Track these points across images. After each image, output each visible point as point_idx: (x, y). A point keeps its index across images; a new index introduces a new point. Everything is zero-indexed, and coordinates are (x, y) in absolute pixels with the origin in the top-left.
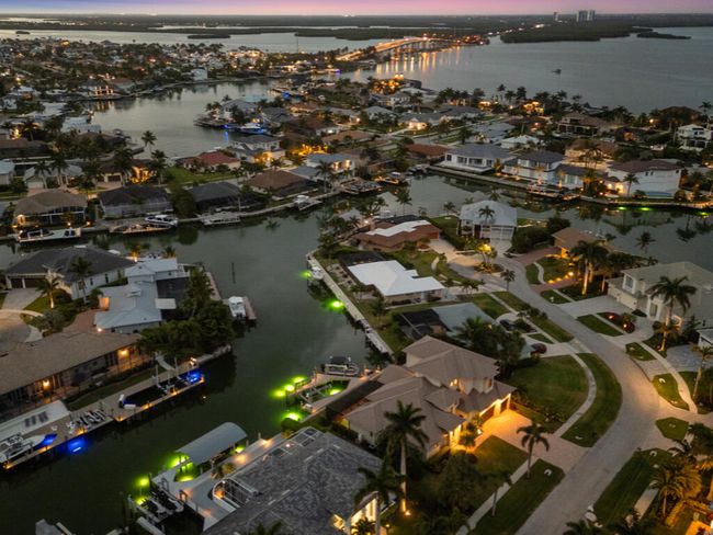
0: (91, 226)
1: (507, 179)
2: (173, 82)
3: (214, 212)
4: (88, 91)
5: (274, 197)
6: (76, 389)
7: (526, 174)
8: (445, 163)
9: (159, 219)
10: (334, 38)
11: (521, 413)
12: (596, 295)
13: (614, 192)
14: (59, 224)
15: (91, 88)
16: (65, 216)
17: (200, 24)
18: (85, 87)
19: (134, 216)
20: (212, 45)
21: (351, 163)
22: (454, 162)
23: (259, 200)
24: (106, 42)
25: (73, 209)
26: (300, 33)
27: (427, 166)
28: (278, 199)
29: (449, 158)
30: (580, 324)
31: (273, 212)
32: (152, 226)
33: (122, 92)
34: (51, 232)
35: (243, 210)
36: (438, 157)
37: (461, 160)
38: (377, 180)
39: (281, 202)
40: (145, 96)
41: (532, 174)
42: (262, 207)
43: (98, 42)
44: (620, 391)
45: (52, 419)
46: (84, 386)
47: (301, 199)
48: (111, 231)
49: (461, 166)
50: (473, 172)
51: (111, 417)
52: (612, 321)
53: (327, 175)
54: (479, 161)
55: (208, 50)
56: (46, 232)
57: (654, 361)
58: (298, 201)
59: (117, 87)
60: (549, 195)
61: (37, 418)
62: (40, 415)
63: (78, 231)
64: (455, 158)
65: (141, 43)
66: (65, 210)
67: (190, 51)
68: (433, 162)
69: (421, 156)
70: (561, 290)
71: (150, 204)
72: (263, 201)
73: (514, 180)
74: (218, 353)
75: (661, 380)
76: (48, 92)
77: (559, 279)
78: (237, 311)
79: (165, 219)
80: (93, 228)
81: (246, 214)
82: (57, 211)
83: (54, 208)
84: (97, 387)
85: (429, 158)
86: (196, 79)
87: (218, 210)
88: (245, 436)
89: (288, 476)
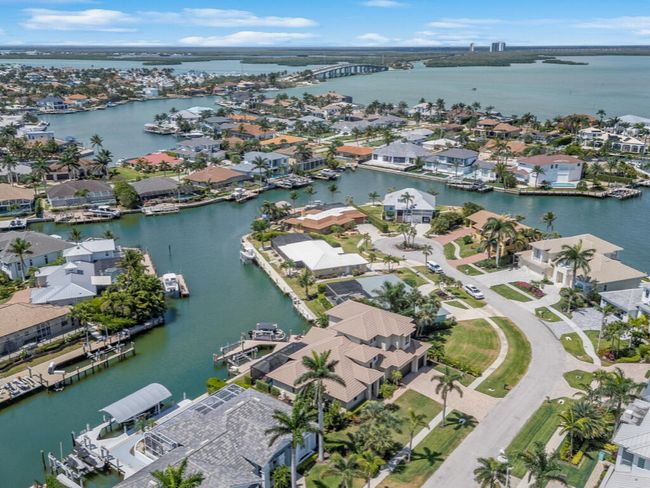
0: (37, 216)
1: (428, 174)
2: (126, 98)
3: (155, 204)
4: (46, 106)
5: (212, 191)
8: (370, 162)
9: (102, 209)
18: (43, 103)
19: (79, 208)
20: (165, 70)
22: (380, 161)
24: (67, 68)
25: (19, 201)
27: (356, 164)
28: (217, 192)
29: (376, 158)
30: (493, 292)
31: (211, 203)
32: (96, 216)
33: (78, 107)
35: (182, 201)
36: (366, 157)
37: (386, 159)
39: (219, 195)
42: (201, 199)
44: (529, 348)
47: (238, 191)
48: (56, 221)
49: (386, 164)
50: (397, 169)
51: (39, 383)
52: (522, 289)
53: (263, 170)
54: (403, 159)
57: (561, 322)
58: (235, 194)
60: (465, 186)
63: (24, 221)
64: (380, 157)
66: (12, 202)
67: (144, 75)
68: (361, 162)
69: (351, 156)
70: (475, 264)
71: (94, 196)
73: (433, 174)
74: (150, 324)
75: (567, 338)
78: (171, 287)
79: (108, 210)
81: (186, 205)
83: (1, 200)
85: (357, 158)
86: (146, 96)
87: (159, 201)
88: (170, 395)
89: (208, 427)
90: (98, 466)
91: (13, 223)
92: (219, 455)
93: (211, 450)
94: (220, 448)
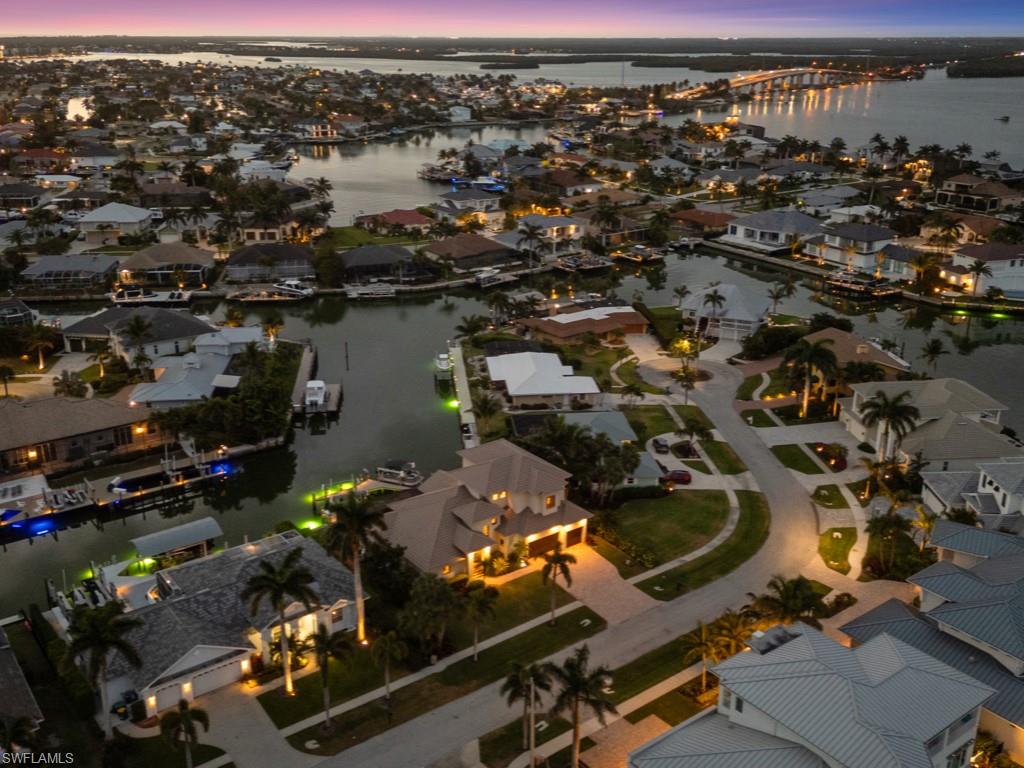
0: (207, 289)
1: (807, 263)
2: (421, 123)
3: (366, 283)
4: (303, 131)
5: (455, 270)
6: (69, 464)
7: (835, 256)
8: (725, 238)
9: (289, 285)
10: (687, 69)
11: (598, 551)
12: (821, 420)
13: (958, 288)
14: (168, 283)
15: (307, 127)
16: (176, 274)
17: (508, 49)
18: (300, 126)
19: (264, 280)
20: (501, 77)
21: (577, 230)
22: (739, 237)
23: (431, 270)
24: (366, 72)
25: (188, 267)
26: (639, 62)
27: (700, 240)
28: (461, 271)
29: (734, 231)
30: (772, 455)
31: (447, 288)
32: (280, 294)
33: (348, 134)
34: (155, 293)
35: (405, 283)
36: (721, 229)
37: (750, 234)
38: (613, 255)
39: (463, 276)
40: (379, 140)
41: (843, 257)
42: (434, 280)
43: (356, 71)
44: (762, 541)
45: (26, 494)
46: (79, 463)
47: (486, 272)
48: (228, 297)
49: (748, 243)
50: (761, 252)
51: (92, 499)
52: (820, 455)
53: (535, 243)
54: (775, 236)
55: (494, 83)
56: (147, 293)
57: (843, 511)
58: (482, 276)
59: (342, 127)
60: (854, 287)
61: (10, 492)
62: (13, 489)
63: (186, 295)
64: (741, 231)
65: (409, 73)
66: (179, 267)
67: (469, 85)
68: (707, 237)
69: (696, 227)
70: (773, 410)
71: (286, 267)
72: (436, 271)
73: (815, 264)
74: (264, 444)
75: (836, 534)
76: (253, 132)
77: (781, 396)
78: (313, 398)
79: (297, 286)
80: (208, 293)
81: (407, 288)
82: (169, 268)
83: (166, 264)
84: (93, 466)
85: (707, 229)
86: (454, 119)
87: (374, 280)
88: (221, 533)
89: (219, 575)
90: (99, 605)
91: (172, 296)
92: (213, 609)
93: (205, 602)
94: (217, 601)
